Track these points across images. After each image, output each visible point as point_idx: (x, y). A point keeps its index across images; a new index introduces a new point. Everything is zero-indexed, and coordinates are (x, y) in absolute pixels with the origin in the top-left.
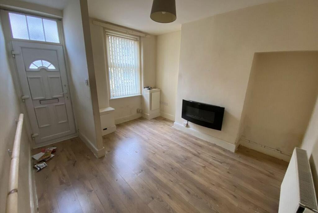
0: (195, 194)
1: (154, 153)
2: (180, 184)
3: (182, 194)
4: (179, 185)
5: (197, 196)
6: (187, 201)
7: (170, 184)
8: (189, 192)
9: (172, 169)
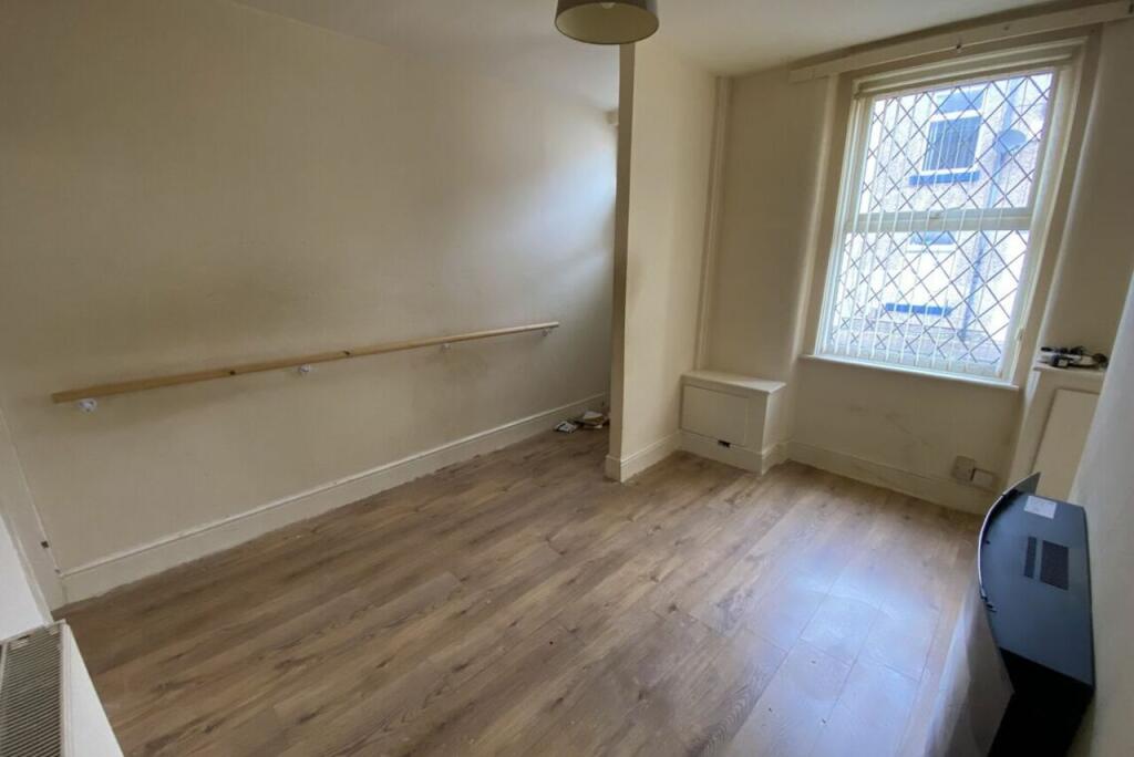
0: (447, 688)
1: (660, 578)
2: (500, 649)
3: (458, 648)
4: (497, 645)
5: (439, 693)
6: (431, 658)
7: (502, 619)
8: (461, 667)
9: (574, 631)
